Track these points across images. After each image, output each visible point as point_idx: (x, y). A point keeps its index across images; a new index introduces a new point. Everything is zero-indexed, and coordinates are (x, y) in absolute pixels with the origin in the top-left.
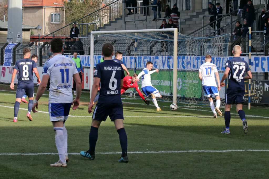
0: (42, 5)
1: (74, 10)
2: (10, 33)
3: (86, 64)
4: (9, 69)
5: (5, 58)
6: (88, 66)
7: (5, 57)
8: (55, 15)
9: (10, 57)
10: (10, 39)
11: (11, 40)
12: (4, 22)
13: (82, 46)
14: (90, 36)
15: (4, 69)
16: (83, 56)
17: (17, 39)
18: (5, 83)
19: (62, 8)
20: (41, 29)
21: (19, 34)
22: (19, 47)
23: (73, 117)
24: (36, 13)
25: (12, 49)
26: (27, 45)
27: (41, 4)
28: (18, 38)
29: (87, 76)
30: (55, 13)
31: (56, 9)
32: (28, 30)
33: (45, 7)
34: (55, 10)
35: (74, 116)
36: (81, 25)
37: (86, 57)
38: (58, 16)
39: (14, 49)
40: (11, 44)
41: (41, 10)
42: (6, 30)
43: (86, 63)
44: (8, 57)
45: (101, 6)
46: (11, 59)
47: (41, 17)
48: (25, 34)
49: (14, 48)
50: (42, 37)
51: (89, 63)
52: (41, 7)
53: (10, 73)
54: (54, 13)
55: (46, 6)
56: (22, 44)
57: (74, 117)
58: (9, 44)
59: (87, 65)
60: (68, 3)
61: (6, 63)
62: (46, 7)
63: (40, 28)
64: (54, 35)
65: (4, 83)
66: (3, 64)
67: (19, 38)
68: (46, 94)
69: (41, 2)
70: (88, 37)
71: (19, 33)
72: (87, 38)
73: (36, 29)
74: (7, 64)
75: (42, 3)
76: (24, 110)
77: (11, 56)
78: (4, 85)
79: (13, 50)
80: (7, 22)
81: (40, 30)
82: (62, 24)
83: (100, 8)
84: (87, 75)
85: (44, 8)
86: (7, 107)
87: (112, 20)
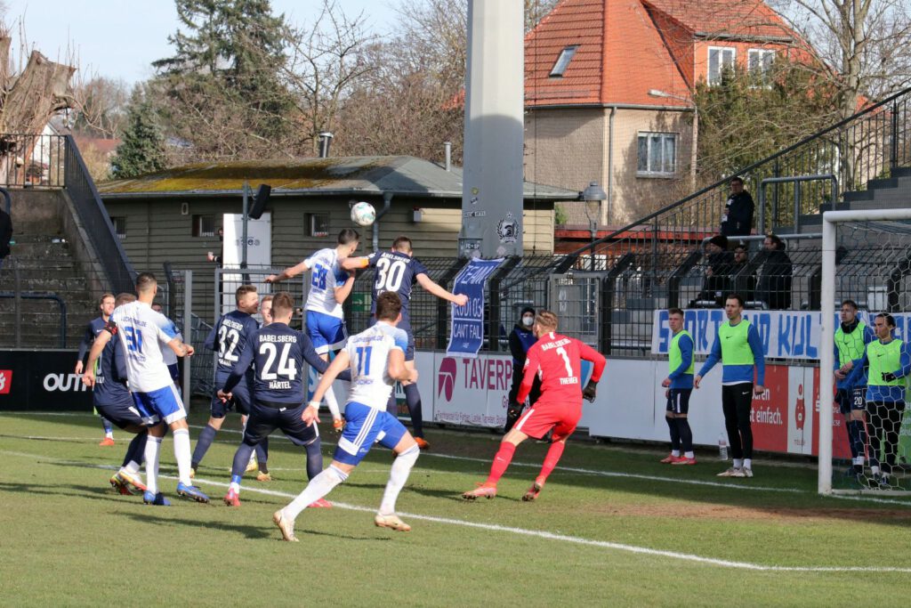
0: (600, 98)
1: (739, 122)
2: (473, 215)
3: (798, 350)
4: (470, 366)
5: (455, 322)
6: (804, 356)
7: (455, 317)
8: (655, 140)
9: (477, 318)
10: (473, 241)
11: (476, 246)
12: (448, 170)
13: (789, 270)
14: (821, 231)
15: (449, 365)
16: (785, 313)
17: (503, 241)
18: (455, 425)
19: (686, 113)
20: (600, 202)
21: (509, 220)
22: (514, 274)
23: (760, 571)
24: (574, 134)
25: (482, 282)
26: (546, 265)
27: (597, 94)
28: (506, 239)
29: (801, 398)
30: (656, 135)
31: (659, 118)
32: (546, 204)
33: (612, 108)
34: (654, 122)
35: (762, 568)
36: (770, 182)
37: (795, 318)
38: (666, 146)
39: (494, 283)
40: (480, 264)
41: (595, 122)
42: (454, 203)
43: (798, 341)
44: (468, 317)
45: (855, 104)
46: (479, 324)
47: (596, 151)
48: (539, 221)
49: (493, 280)
50: (608, 234)
51: (812, 345)
52: (597, 110)
53: (474, 383)
54: (652, 135)
55: (615, 105)
56: (523, 263)
57: (765, 571)
58: (474, 264)
59: (801, 353)
60: (712, 92)
61: (458, 340)
62: (619, 108)
63: (597, 197)
64: (657, 224)
65: (451, 424)
66: (445, 348)
67: (512, 239)
68: (628, 473)
69: (598, 87)
70: (799, 232)
71: (509, 214)
72: (798, 239)
73: (579, 198)
74: (466, 345)
75: (601, 91)
76: (547, 540)
77: (482, 311)
78: (447, 432)
79: (487, 289)
80: (460, 171)
81: (596, 204)
82: (687, 178)
83: (850, 114)
84: (800, 393)
85: (608, 111)
86: (475, 528)
87: (900, 164)
